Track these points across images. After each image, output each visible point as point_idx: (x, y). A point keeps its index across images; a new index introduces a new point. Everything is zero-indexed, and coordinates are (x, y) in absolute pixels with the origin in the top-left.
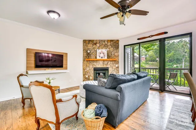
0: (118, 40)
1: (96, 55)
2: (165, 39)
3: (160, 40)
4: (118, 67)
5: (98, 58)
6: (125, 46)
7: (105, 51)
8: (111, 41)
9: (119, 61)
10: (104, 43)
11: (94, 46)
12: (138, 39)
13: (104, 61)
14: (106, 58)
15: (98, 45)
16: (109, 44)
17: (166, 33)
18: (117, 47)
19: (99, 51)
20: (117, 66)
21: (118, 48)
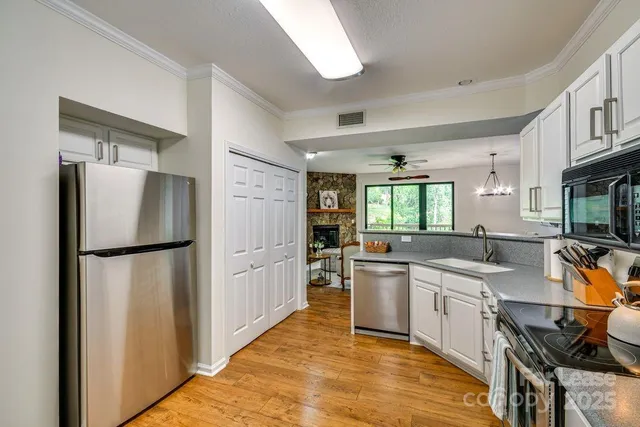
0: (354, 175)
1: (319, 201)
2: (426, 184)
3: (420, 185)
4: (355, 225)
5: (323, 207)
6: (366, 187)
7: (333, 194)
8: (344, 175)
9: (357, 213)
10: (331, 180)
11: (314, 184)
12: (390, 179)
13: (331, 213)
14: (336, 207)
15: (321, 182)
16: (340, 181)
17: (427, 177)
18: (353, 188)
19: (323, 194)
20: (353, 221)
21: (355, 188)
